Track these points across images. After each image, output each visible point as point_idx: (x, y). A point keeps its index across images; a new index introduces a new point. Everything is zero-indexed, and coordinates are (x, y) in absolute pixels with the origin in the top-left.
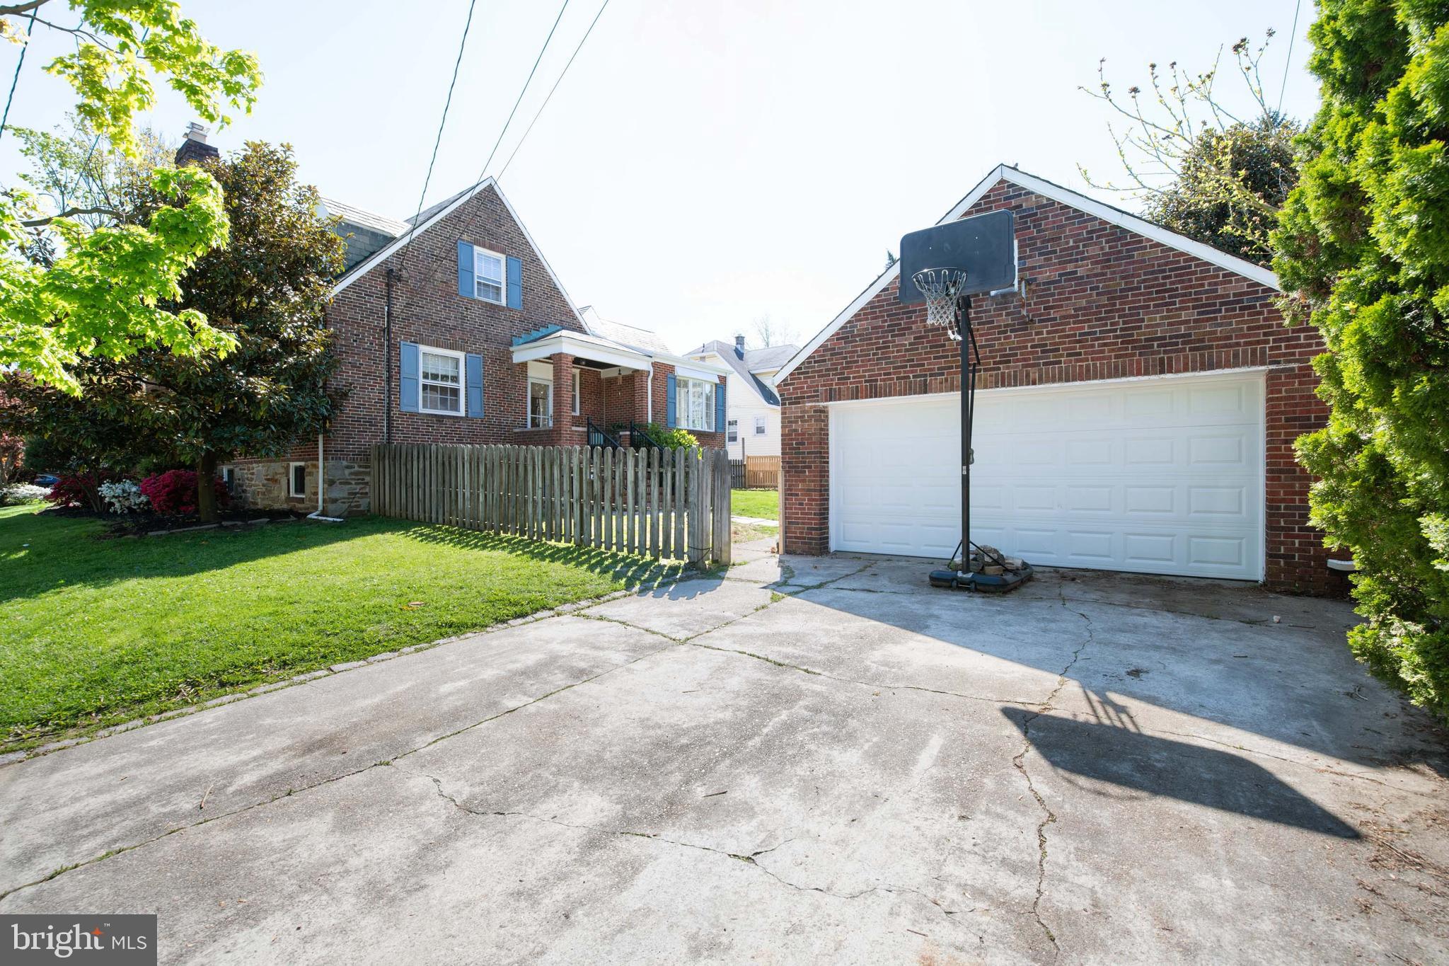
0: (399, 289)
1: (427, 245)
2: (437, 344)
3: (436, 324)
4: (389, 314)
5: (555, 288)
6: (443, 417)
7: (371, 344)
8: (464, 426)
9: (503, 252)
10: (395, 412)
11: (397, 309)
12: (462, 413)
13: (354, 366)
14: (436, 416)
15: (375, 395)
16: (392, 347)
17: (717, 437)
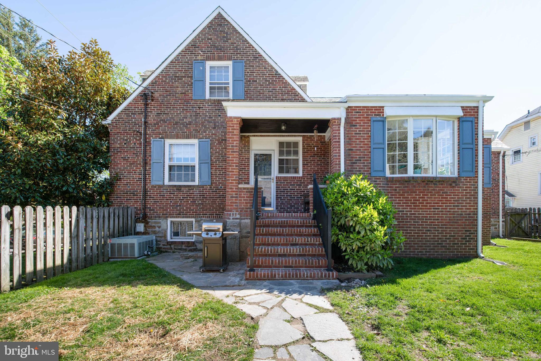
0: (153, 105)
1: (171, 72)
2: (177, 137)
3: (177, 123)
4: (145, 122)
5: (277, 74)
6: (180, 186)
7: (135, 144)
8: (196, 192)
9: (229, 59)
10: (149, 186)
11: (151, 119)
12: (196, 183)
13: (124, 159)
14: (175, 186)
15: (136, 176)
16: (147, 143)
17: (462, 182)
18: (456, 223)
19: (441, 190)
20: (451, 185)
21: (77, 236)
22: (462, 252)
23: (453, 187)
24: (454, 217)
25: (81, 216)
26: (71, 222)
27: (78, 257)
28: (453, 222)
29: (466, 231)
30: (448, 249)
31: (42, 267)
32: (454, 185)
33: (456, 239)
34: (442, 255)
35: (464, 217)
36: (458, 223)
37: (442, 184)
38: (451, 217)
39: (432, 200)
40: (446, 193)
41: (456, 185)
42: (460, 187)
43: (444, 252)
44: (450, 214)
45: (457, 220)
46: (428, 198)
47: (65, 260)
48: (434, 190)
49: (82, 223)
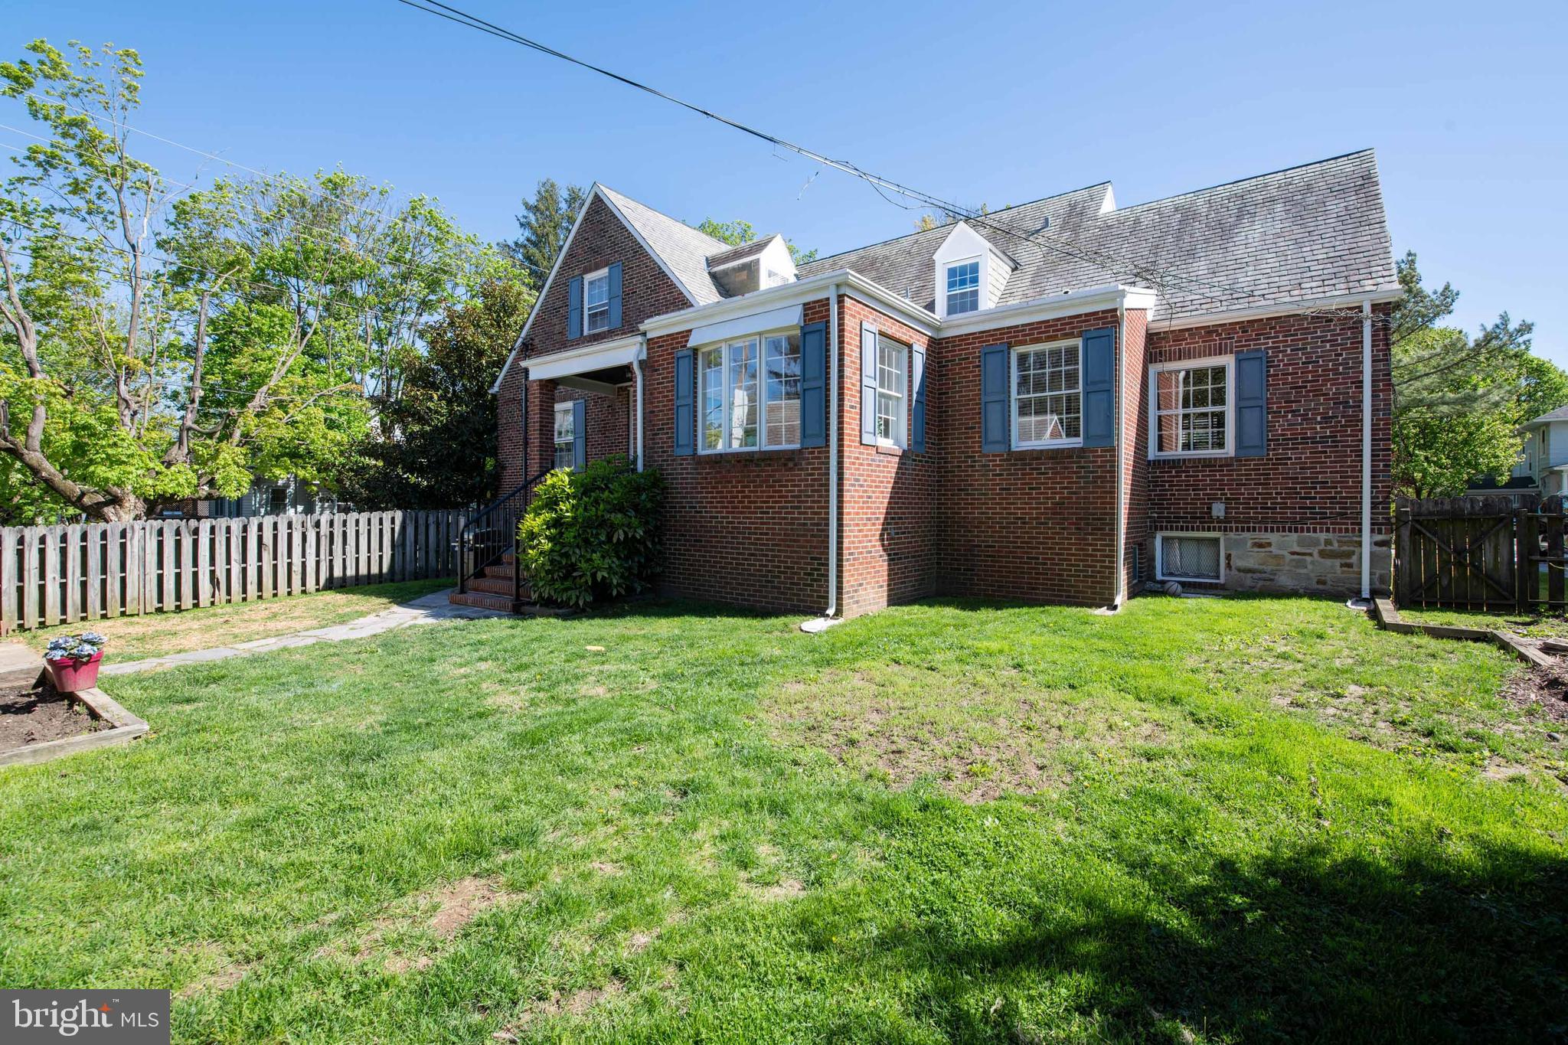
17: (804, 459)
18: (794, 541)
19: (771, 476)
20: (785, 465)
21: (403, 544)
22: (806, 601)
23: (791, 469)
24: (792, 529)
25: (408, 522)
26: (393, 530)
27: (404, 568)
28: (791, 540)
29: (812, 558)
30: (782, 593)
31: (354, 573)
32: (791, 465)
33: (796, 573)
34: (773, 603)
35: (809, 530)
36: (799, 541)
37: (770, 465)
38: (787, 529)
39: (758, 497)
40: (780, 481)
41: (795, 465)
42: (802, 469)
43: (776, 598)
44: (786, 524)
45: (798, 535)
46: (750, 492)
47: (385, 570)
48: (758, 476)
49: (410, 530)
